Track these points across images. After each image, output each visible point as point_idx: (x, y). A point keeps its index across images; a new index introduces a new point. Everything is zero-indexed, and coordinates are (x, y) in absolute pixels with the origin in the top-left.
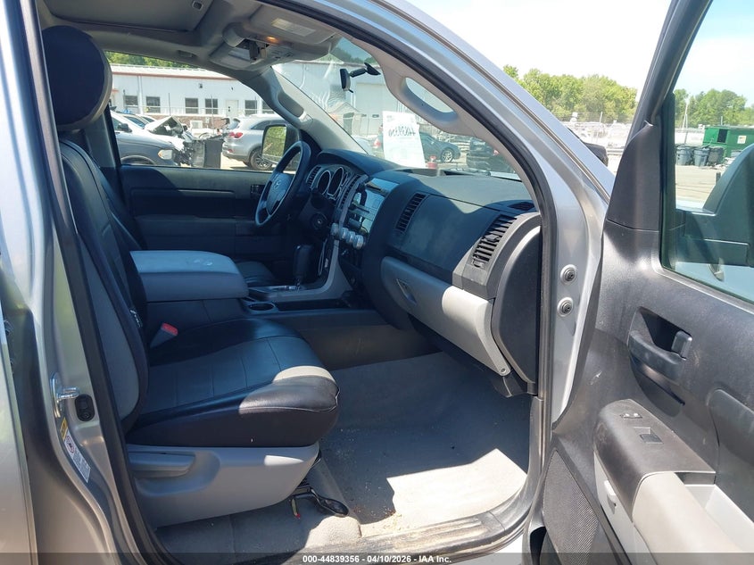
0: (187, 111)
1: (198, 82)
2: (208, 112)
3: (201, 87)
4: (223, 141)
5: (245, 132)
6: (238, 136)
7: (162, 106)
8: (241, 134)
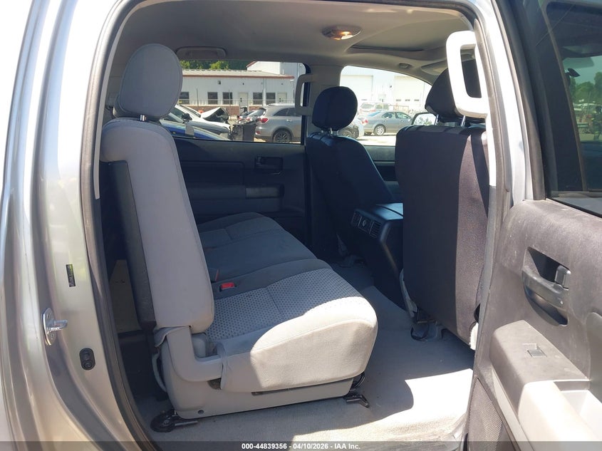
0: (210, 103)
1: (216, 80)
2: (225, 103)
3: (220, 83)
4: (255, 125)
5: (269, 118)
6: (264, 121)
7: (190, 99)
8: (266, 119)
